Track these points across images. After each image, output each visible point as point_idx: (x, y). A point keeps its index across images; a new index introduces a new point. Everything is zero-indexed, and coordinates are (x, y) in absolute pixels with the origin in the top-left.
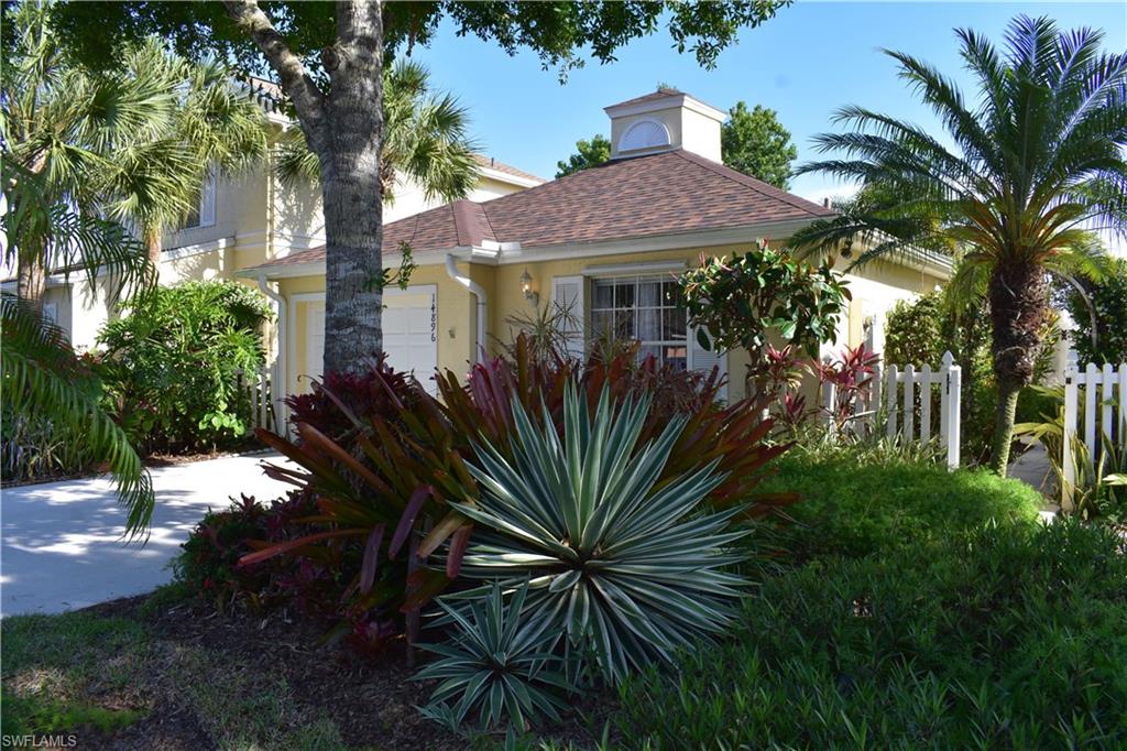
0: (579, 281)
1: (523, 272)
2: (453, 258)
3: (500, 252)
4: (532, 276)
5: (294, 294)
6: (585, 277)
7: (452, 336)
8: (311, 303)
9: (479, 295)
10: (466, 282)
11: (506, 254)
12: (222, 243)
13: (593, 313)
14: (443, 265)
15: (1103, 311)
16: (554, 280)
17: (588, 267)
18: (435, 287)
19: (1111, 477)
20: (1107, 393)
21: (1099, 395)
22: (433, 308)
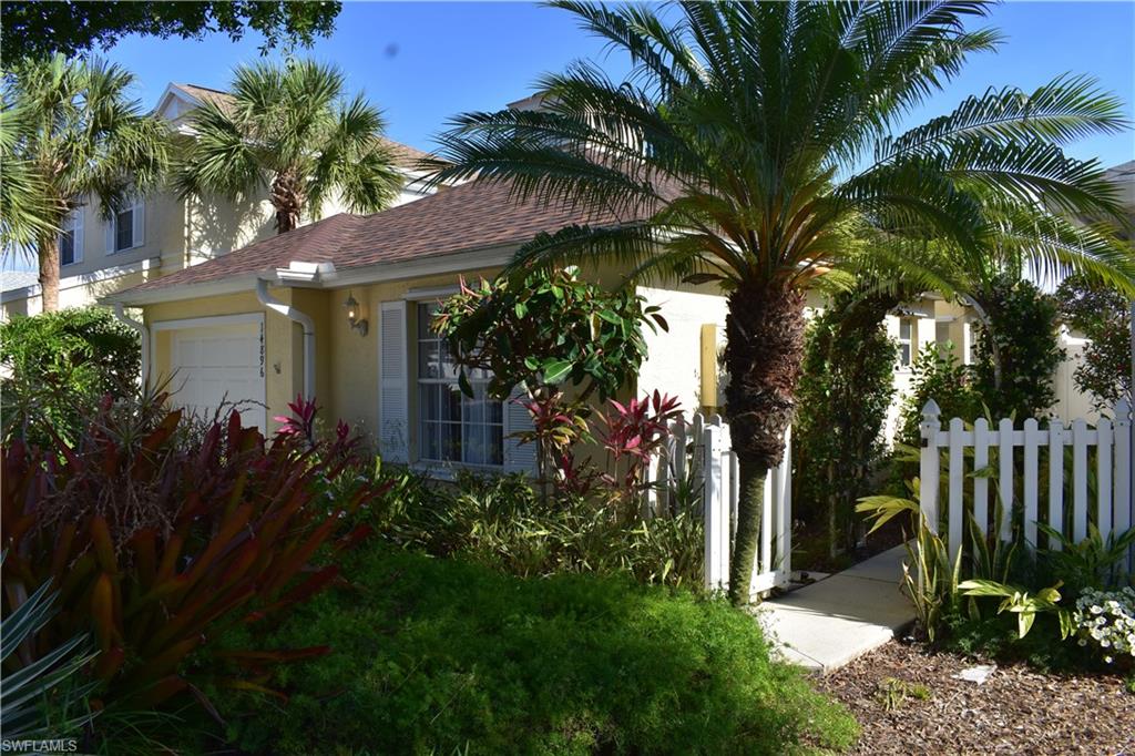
0: (401, 306)
1: (348, 297)
2: (263, 283)
3: (317, 274)
4: (358, 301)
5: (155, 322)
6: (408, 302)
7: (279, 371)
8: (176, 331)
9: (303, 324)
10: (284, 310)
11: (325, 277)
12: (146, 264)
13: (420, 343)
14: (251, 291)
15: (1004, 340)
16: (380, 305)
17: (412, 289)
18: (263, 314)
19: (966, 584)
20: (981, 460)
21: (969, 462)
22: (262, 339)
